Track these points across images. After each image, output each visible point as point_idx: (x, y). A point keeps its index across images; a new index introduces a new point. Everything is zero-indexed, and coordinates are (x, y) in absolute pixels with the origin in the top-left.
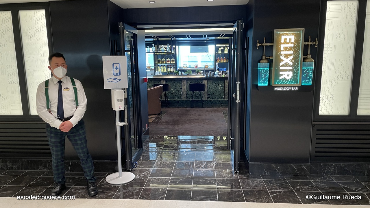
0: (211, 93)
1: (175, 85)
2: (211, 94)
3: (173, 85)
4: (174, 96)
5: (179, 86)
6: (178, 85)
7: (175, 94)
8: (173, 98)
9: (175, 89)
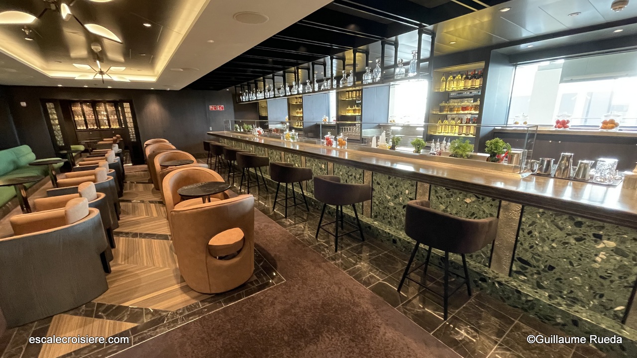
0: (538, 261)
1: (396, 186)
2: (533, 262)
3: (391, 184)
4: (391, 216)
5: (407, 192)
6: (406, 186)
7: (394, 211)
8: (389, 222)
9: (396, 197)
